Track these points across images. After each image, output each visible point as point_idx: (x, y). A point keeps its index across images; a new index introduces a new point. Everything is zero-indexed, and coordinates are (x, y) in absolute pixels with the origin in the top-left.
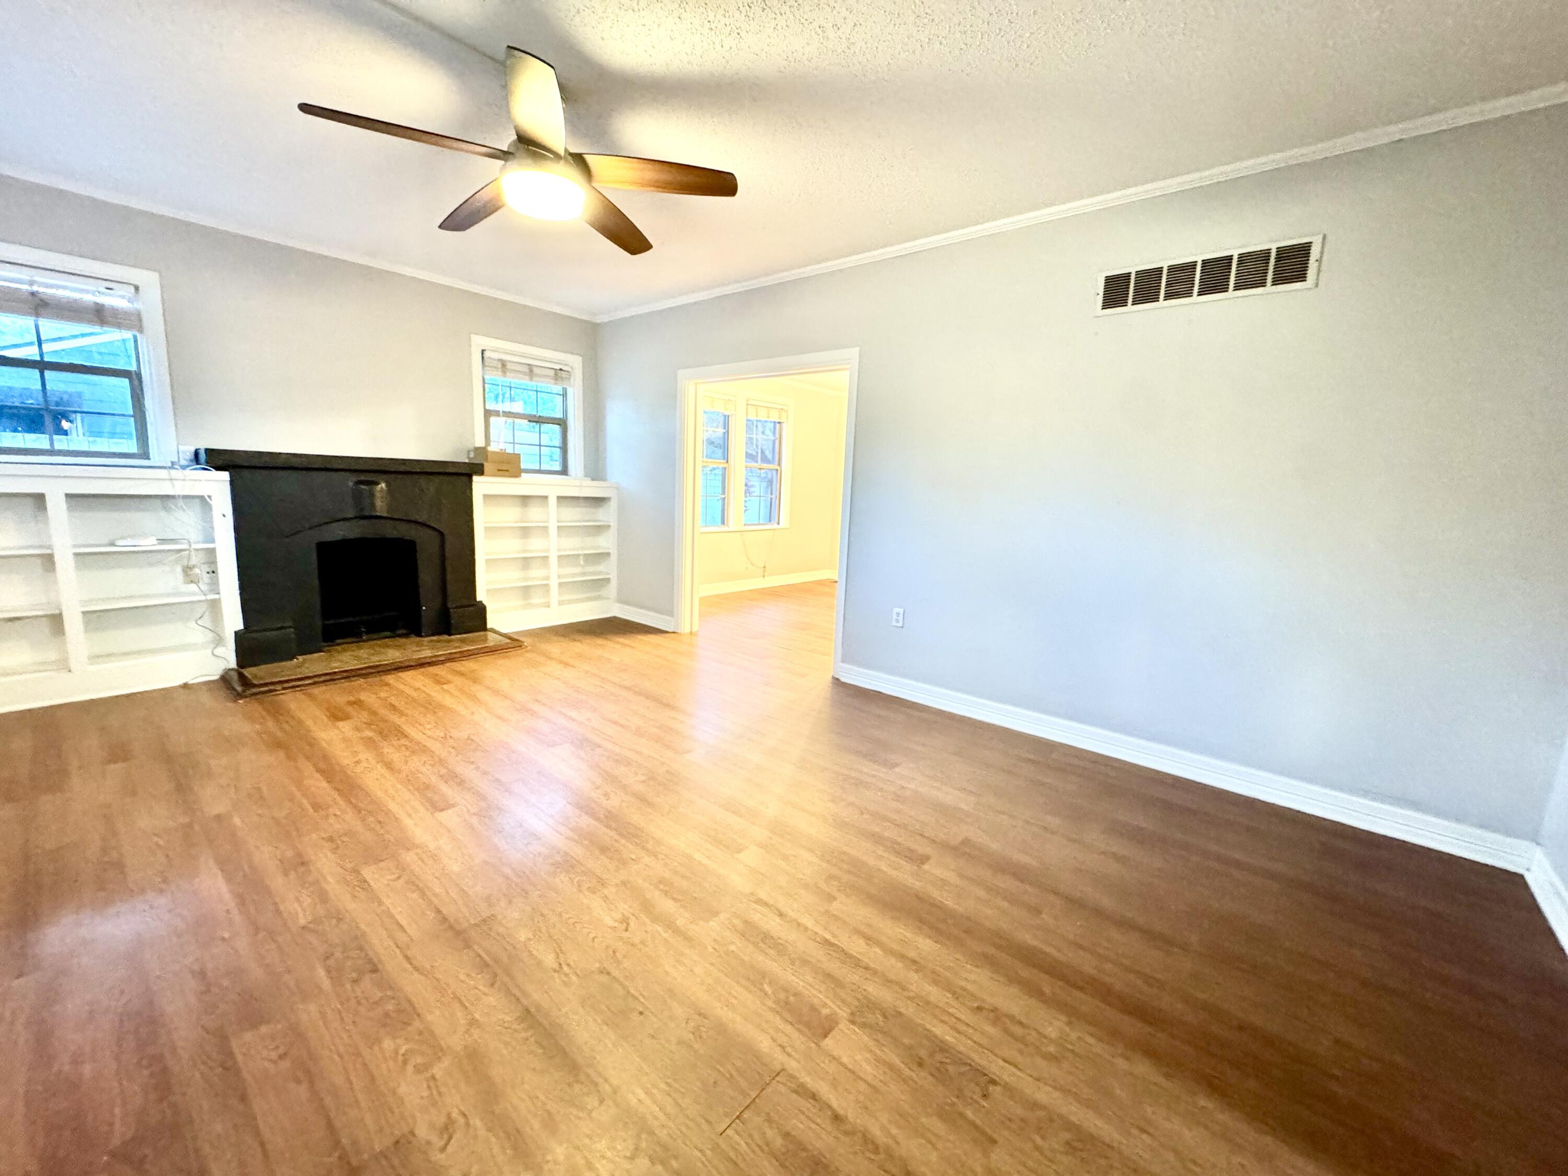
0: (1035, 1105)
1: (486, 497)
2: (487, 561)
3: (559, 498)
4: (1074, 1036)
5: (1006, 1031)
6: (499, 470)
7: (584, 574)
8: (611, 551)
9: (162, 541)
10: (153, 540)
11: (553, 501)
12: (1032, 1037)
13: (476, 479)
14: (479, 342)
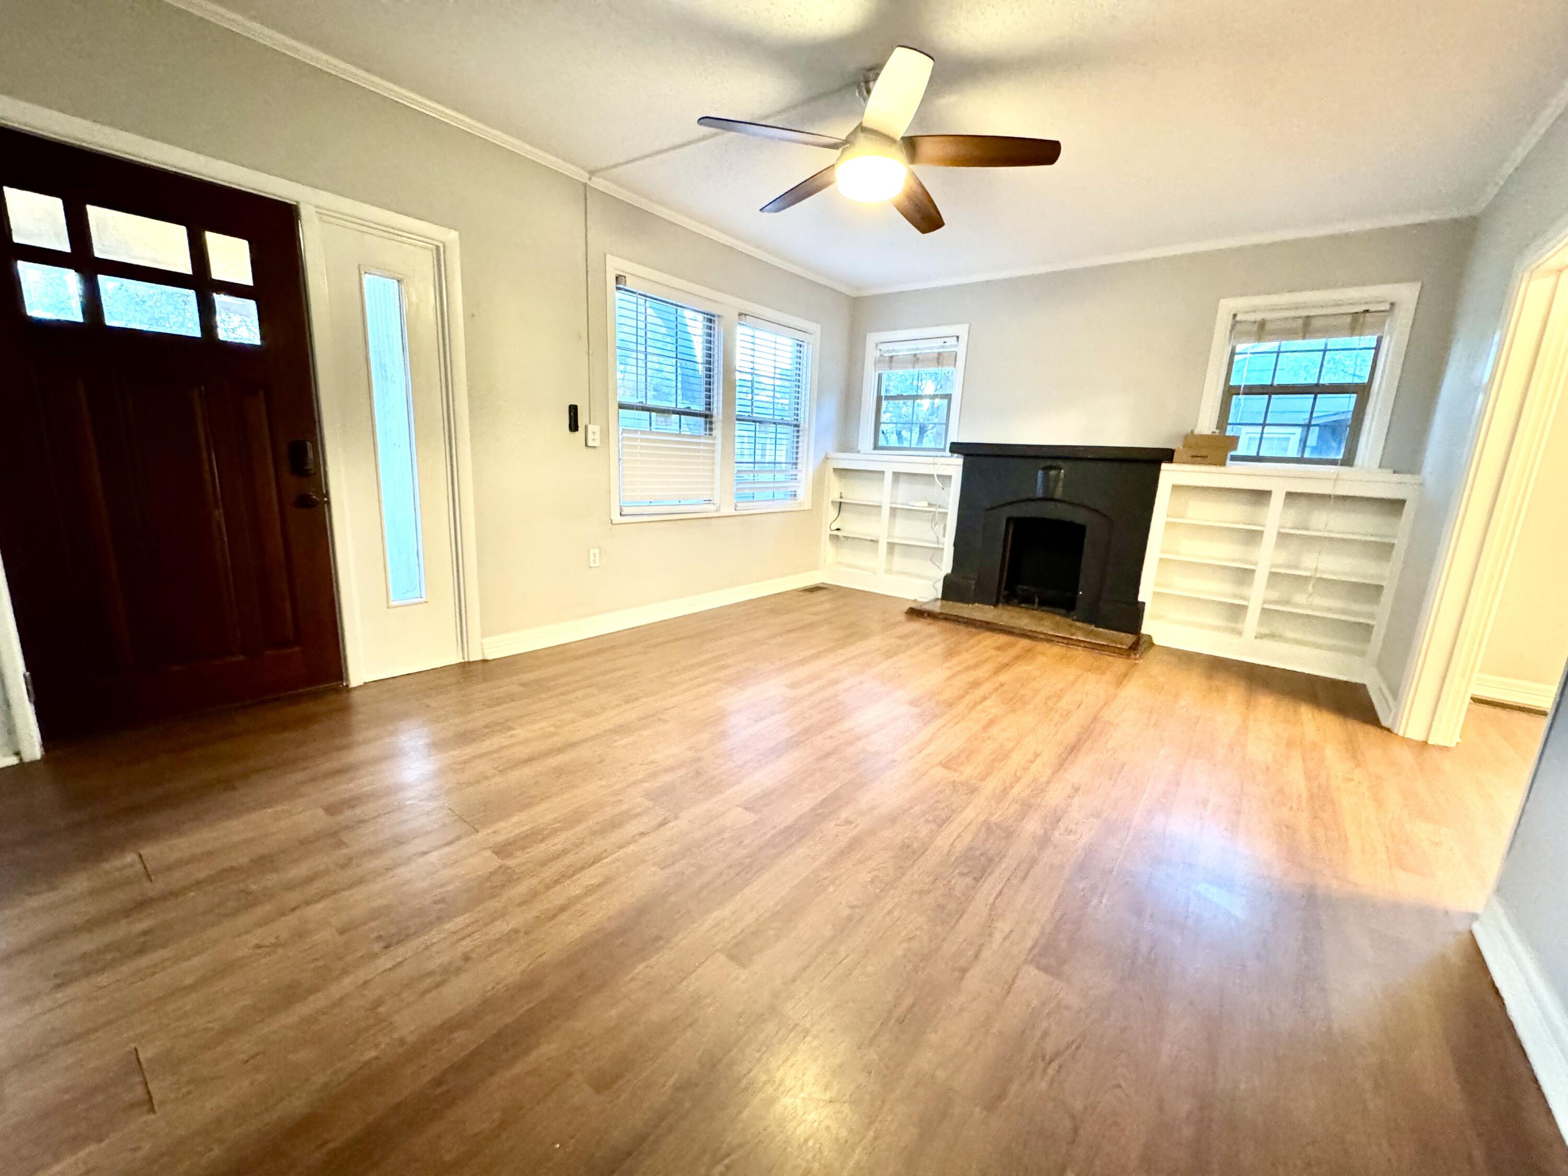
0: (345, 972)
1: (1176, 488)
2: (1162, 560)
3: (1289, 495)
4: (384, 1040)
5: (430, 974)
6: (1193, 457)
7: (1344, 612)
8: (1384, 583)
9: (930, 505)
10: (926, 504)
11: (1277, 499)
12: (407, 995)
13: (1164, 466)
14: (1228, 306)
